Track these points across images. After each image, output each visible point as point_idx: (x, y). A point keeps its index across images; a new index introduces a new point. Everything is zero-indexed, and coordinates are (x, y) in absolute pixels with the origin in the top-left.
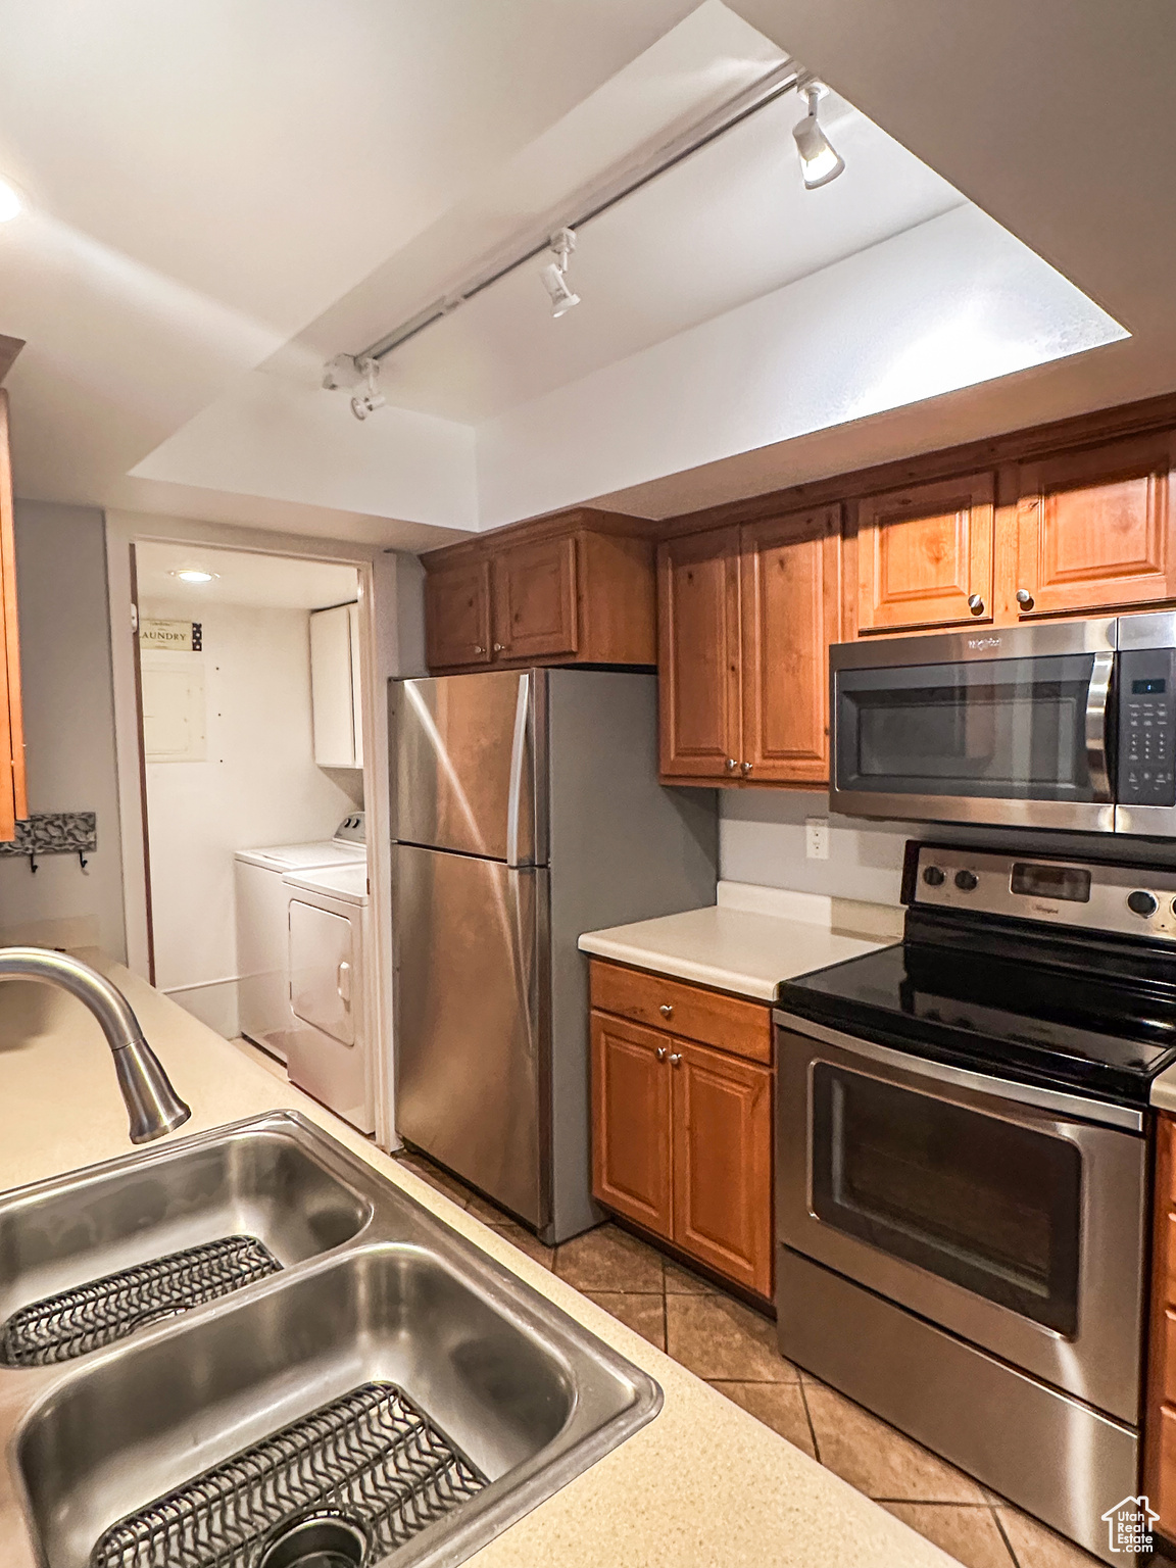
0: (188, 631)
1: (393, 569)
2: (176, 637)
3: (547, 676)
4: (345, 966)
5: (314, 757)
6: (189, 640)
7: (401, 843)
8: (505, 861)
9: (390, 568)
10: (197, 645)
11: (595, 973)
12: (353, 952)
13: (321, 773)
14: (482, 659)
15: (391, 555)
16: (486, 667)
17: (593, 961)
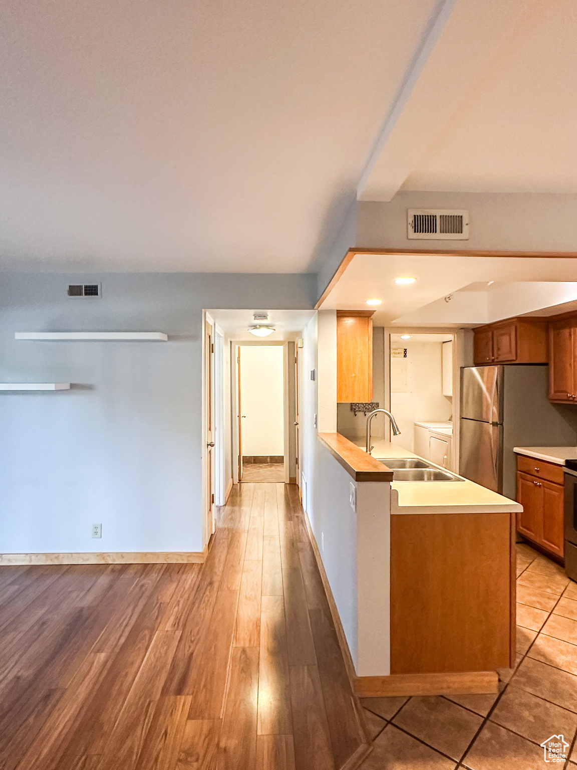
0: (403, 351)
1: (463, 334)
2: (399, 353)
3: (503, 368)
4: (445, 457)
5: (442, 393)
6: (403, 354)
7: (463, 418)
8: (488, 422)
9: (462, 333)
10: (405, 356)
11: (519, 459)
12: (448, 452)
13: (444, 398)
14: (488, 361)
15: (463, 330)
16: (489, 364)
17: (519, 456)
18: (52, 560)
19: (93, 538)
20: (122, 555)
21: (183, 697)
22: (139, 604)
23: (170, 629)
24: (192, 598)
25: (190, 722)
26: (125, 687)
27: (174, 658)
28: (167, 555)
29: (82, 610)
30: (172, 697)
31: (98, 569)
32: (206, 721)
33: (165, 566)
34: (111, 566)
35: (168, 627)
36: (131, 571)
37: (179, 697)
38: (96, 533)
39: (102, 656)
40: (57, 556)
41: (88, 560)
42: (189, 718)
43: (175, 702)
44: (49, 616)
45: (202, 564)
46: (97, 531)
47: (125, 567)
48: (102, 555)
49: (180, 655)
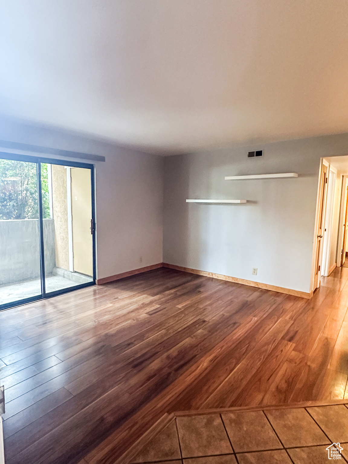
18: (234, 280)
19: (253, 274)
20: (266, 285)
21: (291, 343)
22: (273, 306)
23: (288, 319)
24: (300, 311)
25: (293, 352)
26: (265, 331)
27: (288, 330)
28: (289, 290)
29: (247, 301)
30: (286, 342)
31: (255, 289)
32: (301, 354)
33: (287, 296)
34: (260, 289)
35: (287, 318)
36: (270, 293)
37: (289, 342)
38: (254, 272)
39: (256, 319)
40: (237, 279)
41: (250, 284)
42: (293, 350)
43: (287, 344)
44: (235, 300)
45: (308, 299)
46: (255, 271)
47: (268, 291)
48: (256, 283)
49: (291, 329)
